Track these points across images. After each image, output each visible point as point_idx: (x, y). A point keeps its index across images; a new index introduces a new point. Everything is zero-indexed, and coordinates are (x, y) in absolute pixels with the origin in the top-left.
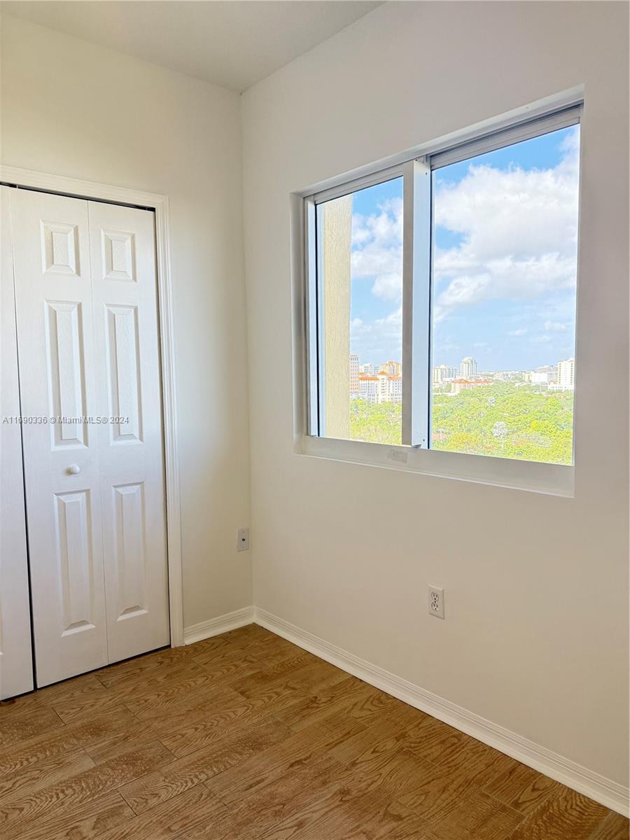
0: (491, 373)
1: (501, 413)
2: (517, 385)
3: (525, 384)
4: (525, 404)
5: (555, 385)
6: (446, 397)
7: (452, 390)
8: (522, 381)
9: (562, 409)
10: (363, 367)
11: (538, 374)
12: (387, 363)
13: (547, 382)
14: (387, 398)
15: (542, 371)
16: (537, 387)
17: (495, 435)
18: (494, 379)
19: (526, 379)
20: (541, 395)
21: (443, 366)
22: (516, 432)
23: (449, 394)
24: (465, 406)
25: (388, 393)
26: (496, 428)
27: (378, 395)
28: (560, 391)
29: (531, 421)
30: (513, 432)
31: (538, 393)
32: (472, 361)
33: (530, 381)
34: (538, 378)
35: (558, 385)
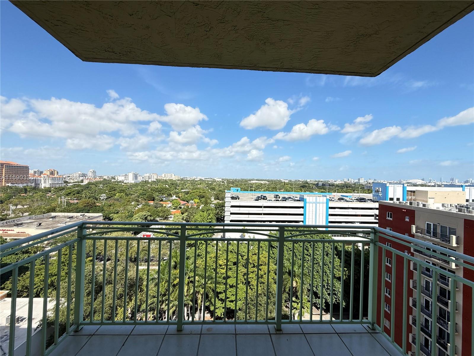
0: (103, 176)
1: (105, 191)
2: (112, 181)
3: (115, 180)
4: (115, 188)
5: (127, 181)
6: (80, 185)
7: (84, 182)
8: (115, 179)
9: (129, 189)
10: (33, 171)
11: (120, 177)
12: (49, 170)
13: (124, 179)
14: (48, 186)
15: (123, 176)
16: (120, 182)
17: (101, 199)
18: (103, 178)
19: (116, 179)
20: (121, 184)
21: (80, 173)
22: (110, 197)
23: (82, 184)
24: (89, 189)
25: (48, 183)
26: (102, 197)
27: (41, 184)
28: (129, 183)
29: (116, 193)
30: (109, 198)
31: (120, 183)
32: (94, 171)
33: (118, 179)
34: (121, 179)
35: (128, 181)
